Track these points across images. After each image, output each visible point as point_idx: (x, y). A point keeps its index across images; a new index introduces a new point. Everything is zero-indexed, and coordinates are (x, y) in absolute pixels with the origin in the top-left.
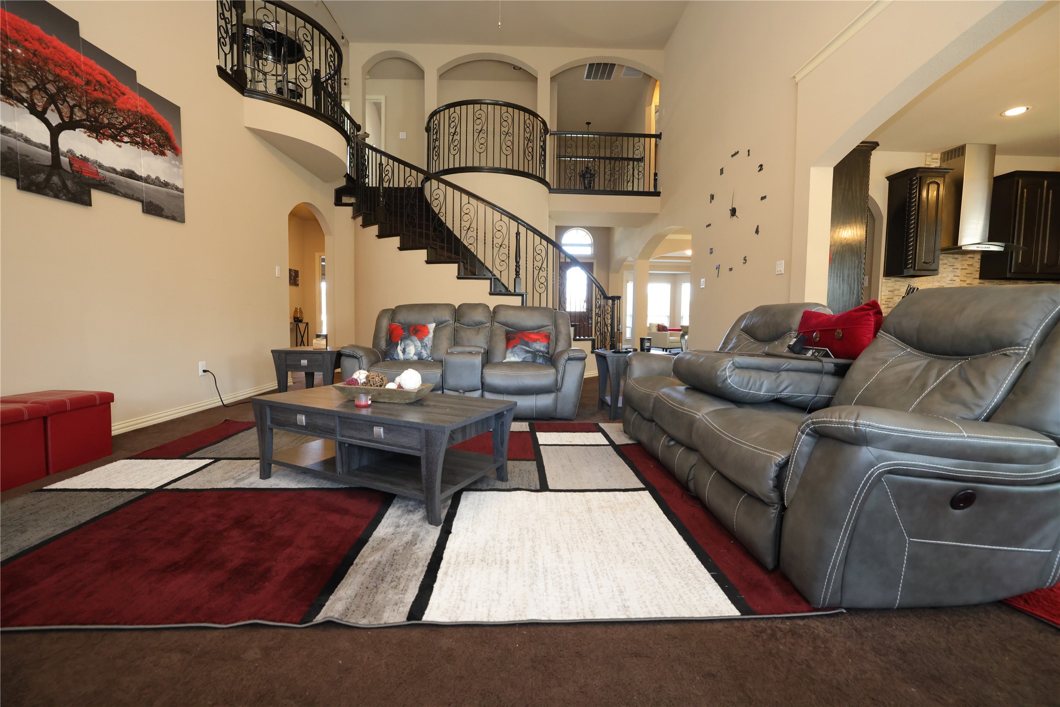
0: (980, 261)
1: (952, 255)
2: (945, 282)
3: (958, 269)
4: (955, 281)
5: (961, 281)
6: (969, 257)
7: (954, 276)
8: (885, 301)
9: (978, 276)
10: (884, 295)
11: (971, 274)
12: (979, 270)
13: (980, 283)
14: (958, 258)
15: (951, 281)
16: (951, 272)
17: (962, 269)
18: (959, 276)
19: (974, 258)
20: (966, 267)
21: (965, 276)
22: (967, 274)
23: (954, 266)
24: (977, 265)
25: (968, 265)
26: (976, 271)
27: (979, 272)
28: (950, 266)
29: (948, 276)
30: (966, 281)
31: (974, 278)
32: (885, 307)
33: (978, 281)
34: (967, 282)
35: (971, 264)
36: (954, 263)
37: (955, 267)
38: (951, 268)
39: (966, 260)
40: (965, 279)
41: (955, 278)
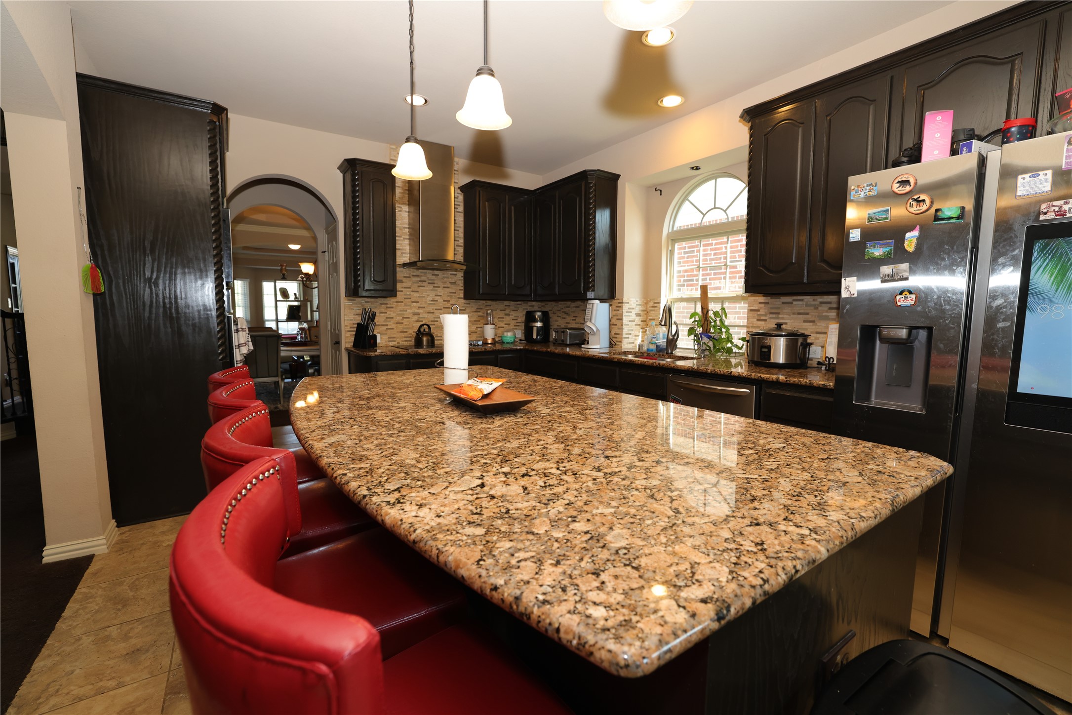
0: (462, 278)
1: (431, 271)
2: (426, 302)
3: (439, 287)
4: (437, 301)
5: (444, 301)
6: (451, 274)
7: (436, 296)
8: (351, 328)
9: (462, 296)
10: (347, 320)
11: (455, 293)
12: (463, 288)
13: (465, 303)
14: (438, 275)
15: (432, 301)
16: (432, 290)
17: (444, 287)
18: (441, 296)
19: (456, 275)
20: (449, 285)
21: (448, 296)
22: (451, 293)
23: (434, 283)
24: (461, 283)
25: (450, 283)
26: (460, 290)
27: (463, 291)
28: (429, 283)
29: (428, 295)
30: (449, 301)
31: (459, 298)
32: (351, 335)
33: (463, 301)
34: (451, 303)
36: (434, 280)
37: (435, 285)
38: (431, 287)
39: (448, 278)
40: (448, 299)
41: (437, 298)
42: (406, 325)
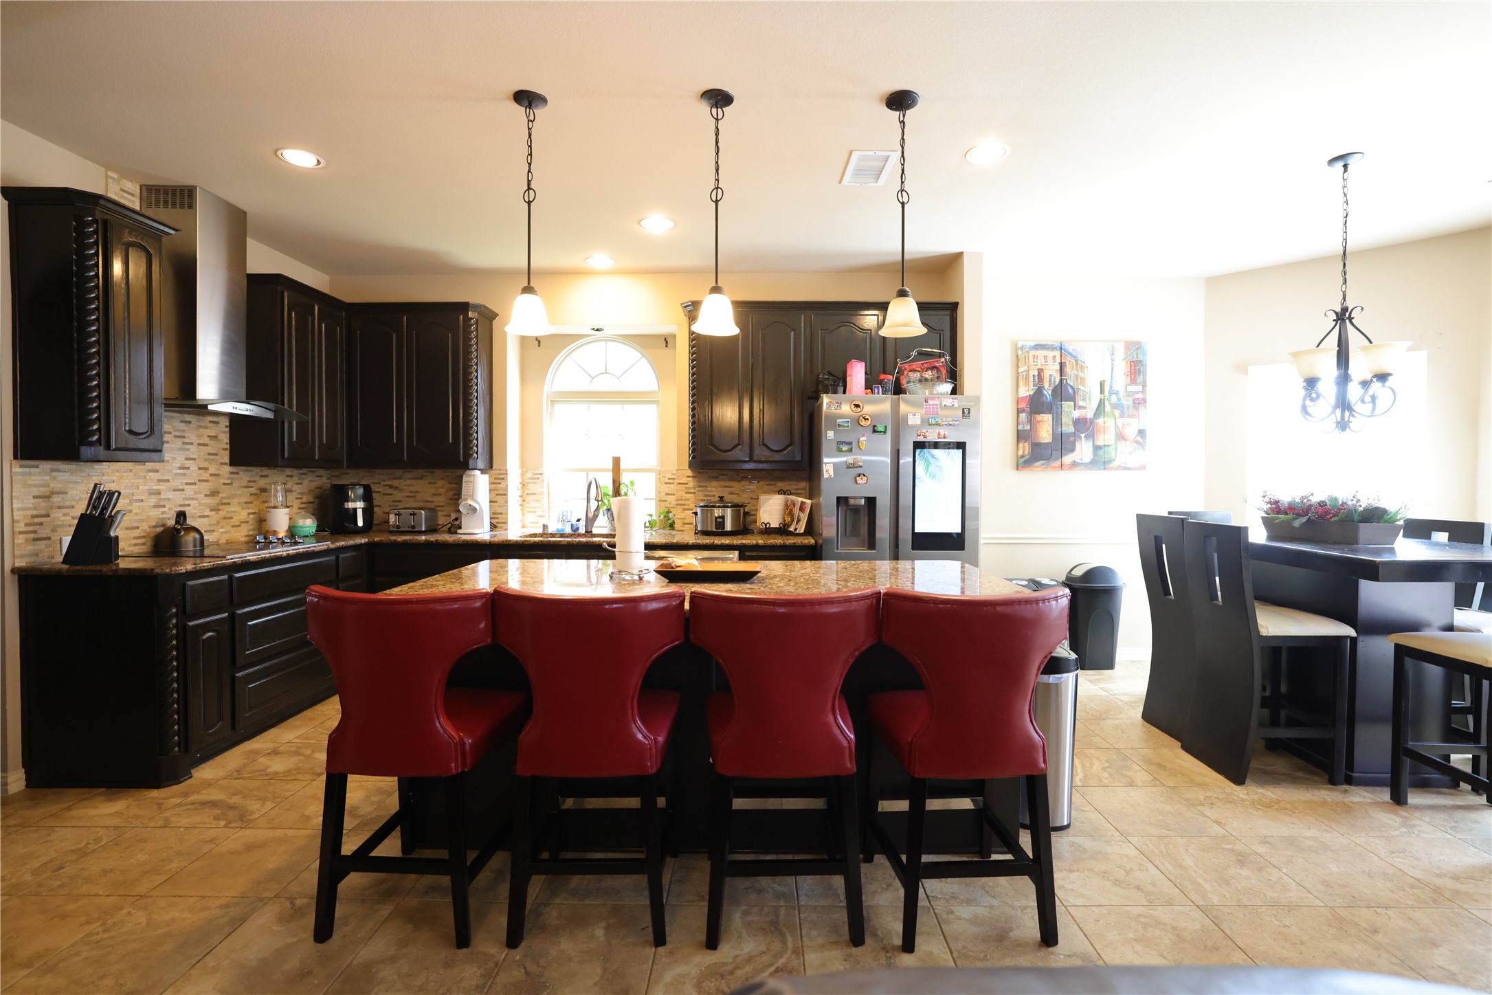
0: (227, 430)
1: (178, 415)
2: (170, 471)
3: (192, 444)
4: (189, 468)
5: (200, 469)
6: (211, 422)
7: (186, 459)
8: (26, 525)
9: (227, 459)
11: (216, 455)
12: (228, 447)
13: (231, 473)
14: (190, 422)
15: (180, 468)
16: (180, 449)
17: (199, 444)
18: (194, 459)
19: (217, 423)
20: (207, 440)
21: (206, 460)
22: (209, 454)
23: (184, 437)
24: (225, 438)
25: (209, 436)
26: (224, 449)
27: (228, 452)
28: (176, 436)
29: (174, 459)
30: (207, 469)
31: (222, 464)
32: (27, 540)
33: (228, 469)
34: (210, 472)
35: (214, 435)
36: (184, 431)
37: (186, 440)
38: (179, 442)
39: (206, 427)
40: (206, 465)
41: (188, 463)
42: (136, 514)
